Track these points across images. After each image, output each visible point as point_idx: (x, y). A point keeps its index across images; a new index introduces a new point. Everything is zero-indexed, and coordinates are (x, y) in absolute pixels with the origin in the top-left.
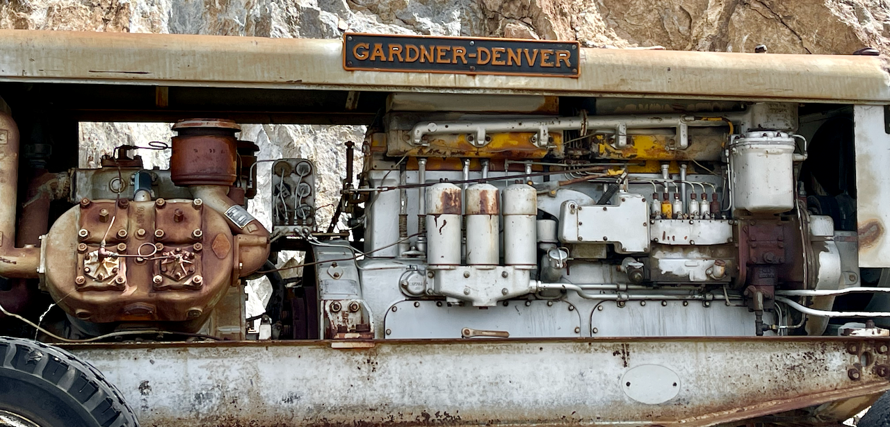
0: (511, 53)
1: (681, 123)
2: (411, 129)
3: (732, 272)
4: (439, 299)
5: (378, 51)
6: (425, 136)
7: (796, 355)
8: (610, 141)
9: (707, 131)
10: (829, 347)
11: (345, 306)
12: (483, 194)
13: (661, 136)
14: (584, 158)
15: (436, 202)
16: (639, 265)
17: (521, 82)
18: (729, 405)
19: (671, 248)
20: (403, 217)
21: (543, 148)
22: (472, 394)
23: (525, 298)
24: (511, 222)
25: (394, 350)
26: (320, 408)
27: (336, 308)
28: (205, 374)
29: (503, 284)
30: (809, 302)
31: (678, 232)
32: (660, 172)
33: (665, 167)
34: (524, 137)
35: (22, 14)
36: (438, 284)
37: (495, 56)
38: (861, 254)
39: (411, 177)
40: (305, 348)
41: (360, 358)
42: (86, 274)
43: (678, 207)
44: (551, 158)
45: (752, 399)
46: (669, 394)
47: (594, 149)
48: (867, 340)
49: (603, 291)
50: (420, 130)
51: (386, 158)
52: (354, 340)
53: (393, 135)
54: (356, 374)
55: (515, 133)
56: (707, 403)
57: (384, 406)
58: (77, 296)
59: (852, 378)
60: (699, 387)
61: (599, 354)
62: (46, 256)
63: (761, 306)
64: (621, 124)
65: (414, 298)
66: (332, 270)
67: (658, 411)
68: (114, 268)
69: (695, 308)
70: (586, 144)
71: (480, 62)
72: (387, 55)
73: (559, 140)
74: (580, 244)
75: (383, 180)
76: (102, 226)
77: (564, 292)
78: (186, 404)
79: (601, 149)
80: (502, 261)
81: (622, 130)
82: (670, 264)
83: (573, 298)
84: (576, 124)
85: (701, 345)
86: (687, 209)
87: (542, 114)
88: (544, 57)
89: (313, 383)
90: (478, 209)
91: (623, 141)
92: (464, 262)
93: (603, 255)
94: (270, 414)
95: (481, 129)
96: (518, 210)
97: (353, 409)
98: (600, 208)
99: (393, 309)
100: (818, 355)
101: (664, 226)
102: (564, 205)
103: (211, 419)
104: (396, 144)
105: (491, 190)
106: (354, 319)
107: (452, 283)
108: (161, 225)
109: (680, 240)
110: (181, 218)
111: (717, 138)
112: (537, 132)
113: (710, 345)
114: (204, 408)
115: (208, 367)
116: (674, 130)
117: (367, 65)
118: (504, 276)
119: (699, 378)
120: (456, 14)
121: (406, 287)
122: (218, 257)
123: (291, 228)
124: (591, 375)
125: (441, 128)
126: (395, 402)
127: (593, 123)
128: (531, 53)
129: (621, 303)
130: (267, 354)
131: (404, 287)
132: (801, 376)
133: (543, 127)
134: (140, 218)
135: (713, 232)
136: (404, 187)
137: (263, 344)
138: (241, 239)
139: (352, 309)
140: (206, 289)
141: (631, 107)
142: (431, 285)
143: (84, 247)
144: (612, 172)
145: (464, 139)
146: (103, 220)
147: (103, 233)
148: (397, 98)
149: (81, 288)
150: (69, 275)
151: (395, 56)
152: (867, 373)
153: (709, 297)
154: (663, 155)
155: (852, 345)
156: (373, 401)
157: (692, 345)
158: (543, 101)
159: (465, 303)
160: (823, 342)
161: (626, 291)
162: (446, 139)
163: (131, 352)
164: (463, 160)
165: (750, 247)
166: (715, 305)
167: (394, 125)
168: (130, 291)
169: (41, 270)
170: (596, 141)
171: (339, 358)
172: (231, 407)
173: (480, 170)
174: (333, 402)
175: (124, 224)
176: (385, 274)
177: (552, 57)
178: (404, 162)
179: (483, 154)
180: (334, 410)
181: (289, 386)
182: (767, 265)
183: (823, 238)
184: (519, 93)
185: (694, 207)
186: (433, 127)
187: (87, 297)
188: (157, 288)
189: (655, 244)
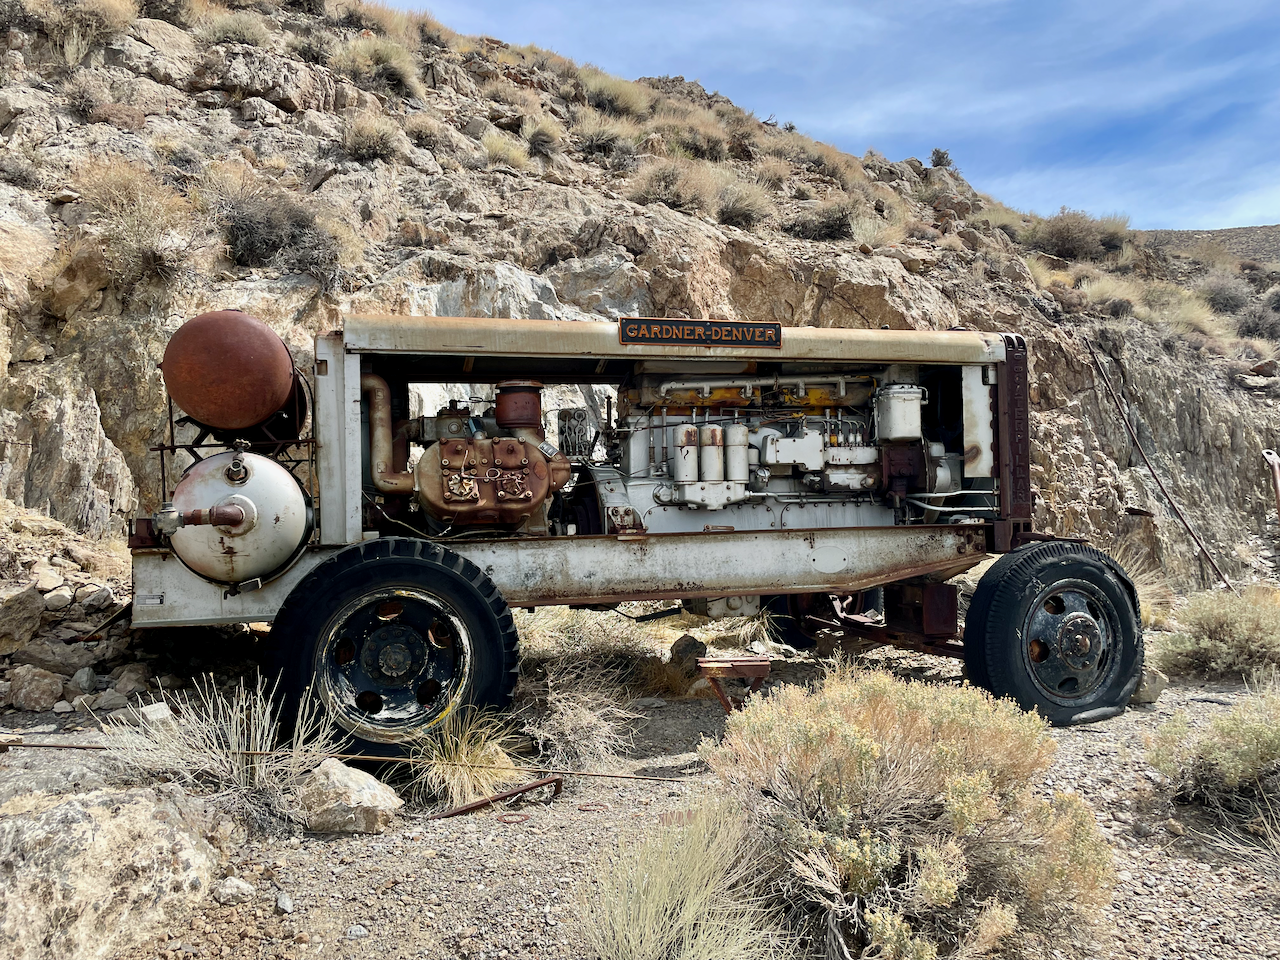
0: (735, 332)
1: (840, 380)
2: (659, 386)
3: (879, 482)
4: (682, 505)
5: (644, 331)
6: (668, 392)
7: (923, 538)
8: (792, 393)
9: (856, 386)
10: (946, 532)
11: (621, 511)
12: (713, 431)
13: (827, 389)
14: (774, 406)
15: (681, 438)
16: (817, 479)
17: (742, 352)
18: (879, 573)
19: (837, 467)
20: (651, 449)
21: (748, 398)
22: (711, 570)
23: (739, 504)
24: (731, 451)
25: (658, 541)
26: (609, 581)
27: (615, 512)
28: (530, 559)
29: (727, 494)
30: (931, 501)
31: (842, 455)
32: (824, 415)
33: (828, 411)
34: (734, 391)
35: (333, 306)
36: (682, 493)
37: (724, 333)
38: (967, 469)
39: (656, 421)
40: (598, 541)
41: (635, 546)
42: (450, 491)
43: (841, 439)
44: (752, 405)
45: (895, 568)
46: (839, 566)
47: (782, 400)
48: (970, 527)
49: (790, 497)
50: (665, 387)
51: (639, 407)
52: (633, 534)
53: (645, 390)
54: (633, 558)
55: (728, 388)
56: (866, 571)
57: (653, 579)
58: (445, 507)
59: (960, 552)
60: (860, 561)
61: (795, 540)
62: (419, 479)
63: (898, 505)
64: (800, 381)
65: (663, 504)
66: (608, 487)
67: (834, 577)
68: (471, 487)
69: (850, 508)
70: (775, 396)
71: (714, 338)
72: (650, 333)
73: (758, 393)
74: (777, 466)
75: (636, 424)
76: (457, 457)
77: (764, 498)
78: (518, 581)
79: (786, 399)
80: (726, 478)
81: (802, 385)
82: (837, 478)
83: (770, 502)
84: (771, 382)
85: (861, 532)
86: (846, 439)
87: (746, 375)
88: (758, 333)
89: (604, 564)
90: (710, 442)
91: (802, 393)
92: (700, 478)
93: (790, 473)
94: (576, 586)
95: (706, 386)
96: (737, 442)
97: (632, 582)
98: (791, 440)
99: (650, 512)
100: (938, 537)
101: (833, 451)
102: (765, 438)
103: (536, 591)
104: (647, 397)
105: (718, 429)
106: (628, 520)
107: (693, 494)
108: (498, 456)
109: (844, 461)
110: (511, 451)
111: (863, 390)
112: (745, 387)
113: (867, 532)
114: (531, 583)
115: (532, 555)
116: (835, 385)
117: (636, 340)
118: (728, 488)
119: (860, 555)
120: (635, 306)
121: (658, 497)
122: (540, 478)
123: (575, 458)
124: (790, 555)
125: (679, 385)
126: (660, 576)
127: (782, 381)
128: (748, 331)
129: (801, 505)
130: (573, 545)
131: (656, 497)
132: (927, 552)
133: (748, 384)
134: (482, 451)
135: (865, 455)
136: (651, 428)
137: (571, 538)
138: (553, 465)
139: (627, 513)
140: (533, 501)
141: (806, 369)
142: (676, 496)
143: (446, 472)
144: (795, 415)
145: (693, 393)
146: (458, 453)
147: (459, 462)
148: (646, 365)
149: (448, 501)
150: (437, 492)
151: (655, 334)
152: (969, 548)
153: (860, 500)
154: (827, 403)
155: (959, 530)
156: (645, 575)
157: (855, 532)
158: (746, 366)
159: (701, 507)
160: (942, 529)
161: (804, 497)
162: (681, 393)
163: (479, 545)
164: (692, 408)
165: (890, 464)
166: (864, 506)
167: (646, 383)
168: (481, 503)
169: (417, 489)
170: (783, 393)
171: (621, 547)
172: (549, 582)
173: (703, 414)
174: (618, 577)
175: (471, 456)
176: (643, 489)
177: (763, 334)
178: (652, 410)
179: (706, 404)
180: (619, 583)
181: (588, 567)
182: (901, 476)
183: (940, 458)
184: (739, 360)
185: (851, 438)
186: (674, 385)
187: (452, 508)
188: (500, 500)
189: (827, 465)
